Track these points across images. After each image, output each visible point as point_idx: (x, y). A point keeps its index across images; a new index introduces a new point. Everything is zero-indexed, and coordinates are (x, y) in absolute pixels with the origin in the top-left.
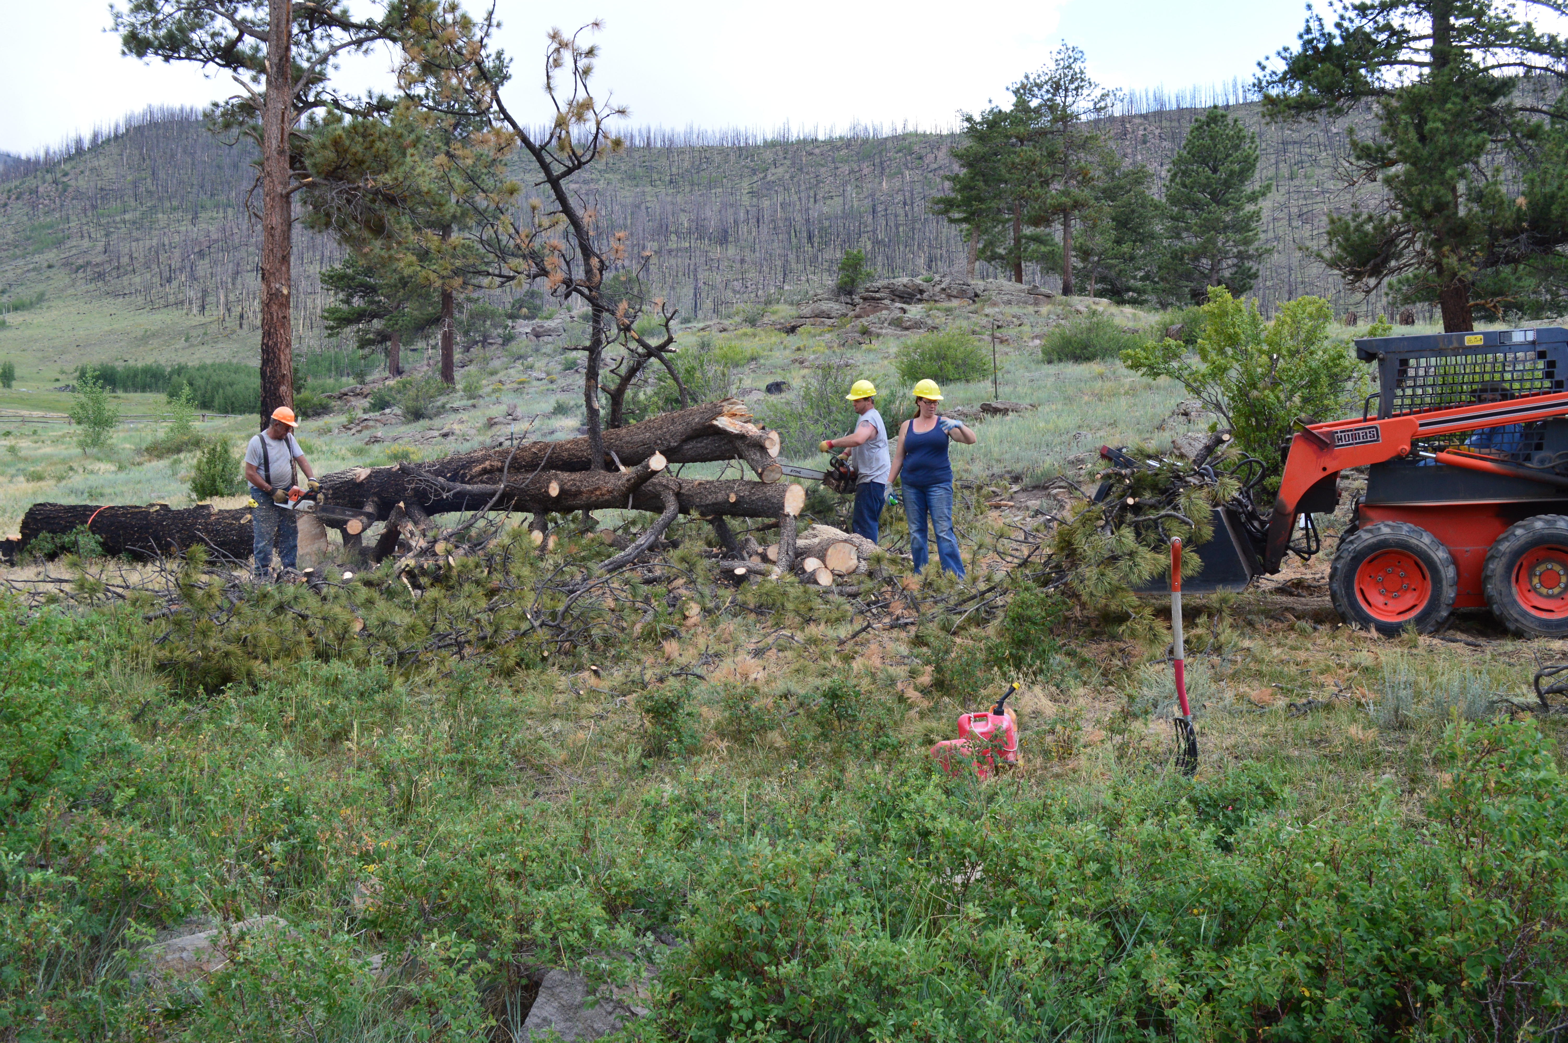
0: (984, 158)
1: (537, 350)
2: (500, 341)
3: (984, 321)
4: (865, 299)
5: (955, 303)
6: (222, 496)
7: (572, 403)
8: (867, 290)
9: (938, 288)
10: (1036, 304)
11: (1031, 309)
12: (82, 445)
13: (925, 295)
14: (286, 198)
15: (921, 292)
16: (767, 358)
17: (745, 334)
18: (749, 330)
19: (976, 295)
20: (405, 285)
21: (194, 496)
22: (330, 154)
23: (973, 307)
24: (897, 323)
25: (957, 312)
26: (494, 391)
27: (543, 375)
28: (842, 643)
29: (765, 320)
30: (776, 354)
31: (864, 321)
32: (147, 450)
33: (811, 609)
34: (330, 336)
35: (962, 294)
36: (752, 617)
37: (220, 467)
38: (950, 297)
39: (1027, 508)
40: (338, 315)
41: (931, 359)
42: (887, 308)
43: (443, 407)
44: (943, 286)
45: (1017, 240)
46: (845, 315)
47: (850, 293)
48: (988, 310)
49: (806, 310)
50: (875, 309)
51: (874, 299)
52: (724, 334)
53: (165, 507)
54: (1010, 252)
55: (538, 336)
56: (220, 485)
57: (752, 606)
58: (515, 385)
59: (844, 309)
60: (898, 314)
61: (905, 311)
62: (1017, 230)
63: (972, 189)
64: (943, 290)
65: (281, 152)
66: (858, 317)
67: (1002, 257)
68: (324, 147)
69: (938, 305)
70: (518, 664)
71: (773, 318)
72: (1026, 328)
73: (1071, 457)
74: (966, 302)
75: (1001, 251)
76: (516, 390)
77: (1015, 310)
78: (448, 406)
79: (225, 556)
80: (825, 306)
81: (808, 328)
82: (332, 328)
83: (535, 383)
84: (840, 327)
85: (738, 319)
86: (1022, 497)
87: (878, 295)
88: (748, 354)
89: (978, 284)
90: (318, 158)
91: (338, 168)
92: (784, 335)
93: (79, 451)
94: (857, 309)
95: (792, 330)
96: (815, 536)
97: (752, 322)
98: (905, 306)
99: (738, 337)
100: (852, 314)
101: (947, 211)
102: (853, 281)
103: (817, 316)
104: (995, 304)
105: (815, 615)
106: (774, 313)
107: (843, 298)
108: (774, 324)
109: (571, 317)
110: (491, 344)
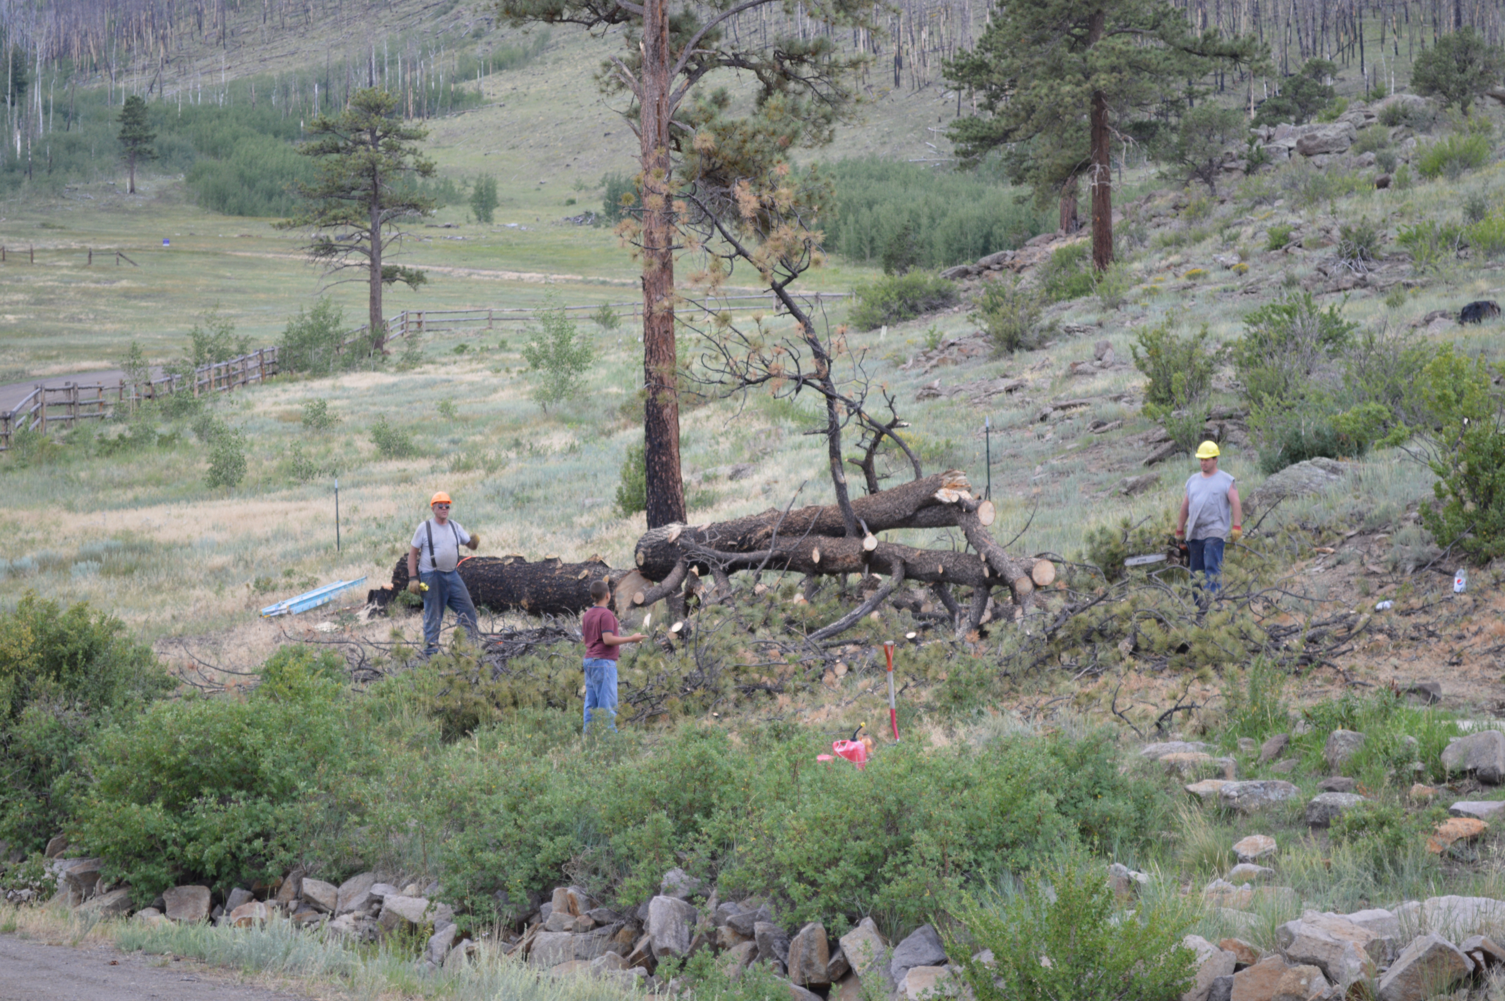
2: (1243, 164)
12: (542, 397)
21: (620, 510)
27: (1235, 260)
34: (964, 166)
40: (973, 130)
43: (1052, 328)
53: (519, 559)
83: (1215, 276)
93: (536, 407)
109: (1368, 117)
110: (1229, 170)
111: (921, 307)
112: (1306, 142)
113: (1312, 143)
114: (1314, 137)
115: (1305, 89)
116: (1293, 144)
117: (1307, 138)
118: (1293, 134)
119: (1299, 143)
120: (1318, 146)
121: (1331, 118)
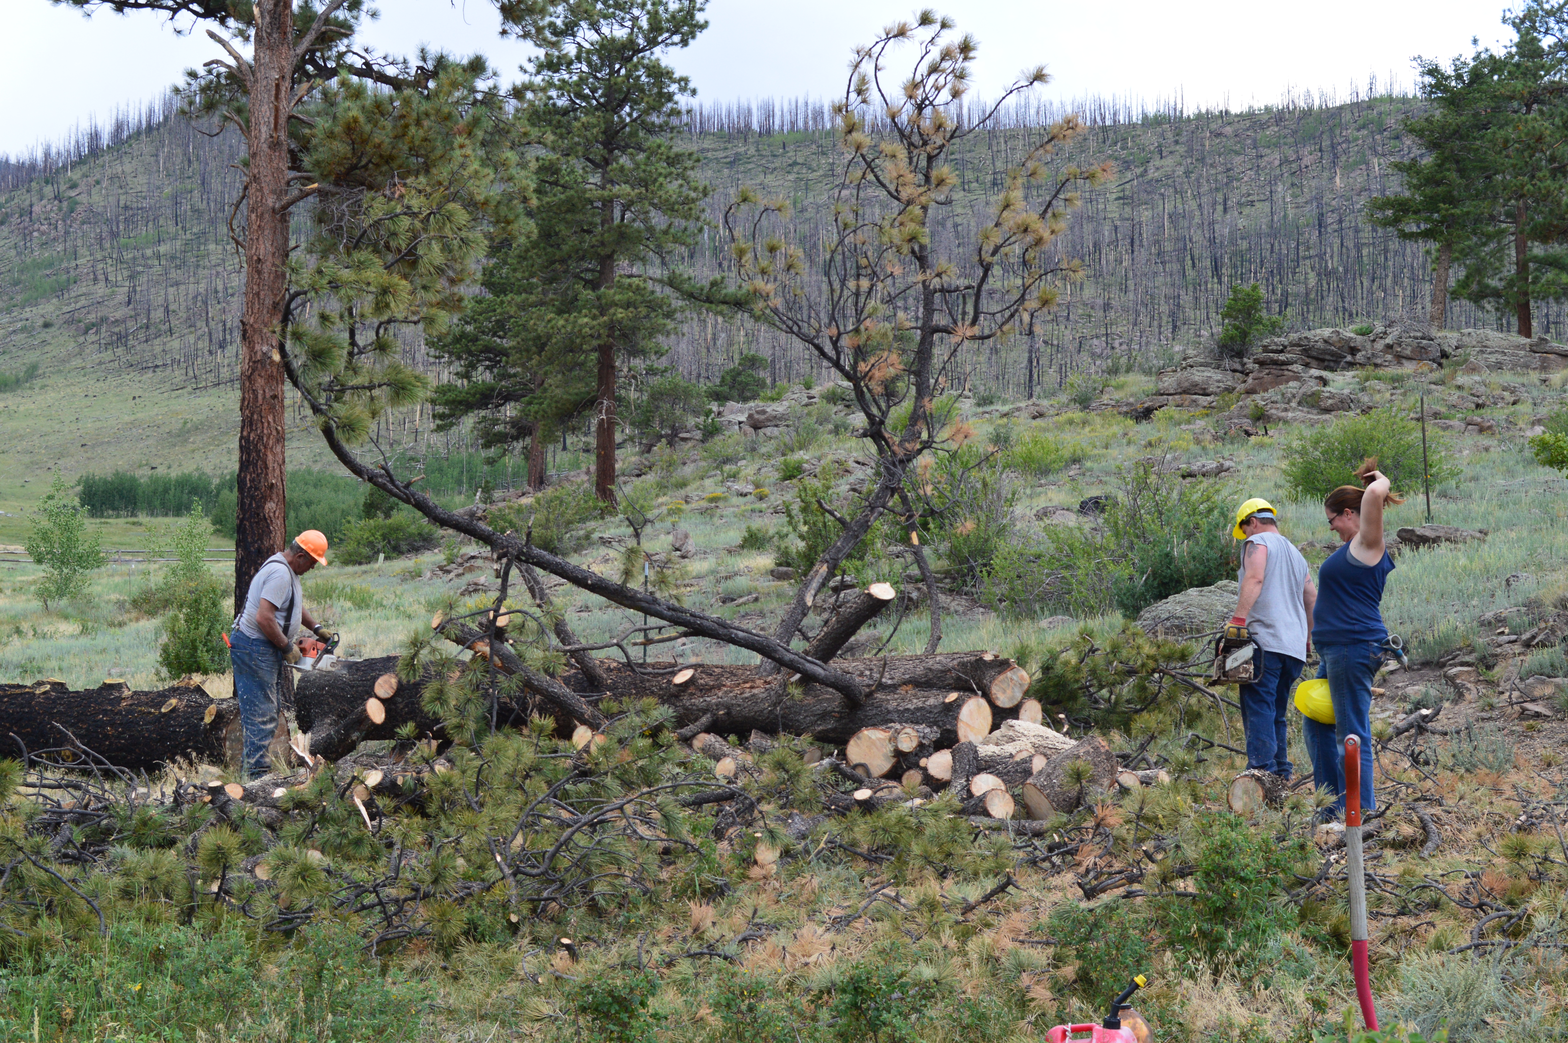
0: (1457, 133)
1: (753, 450)
2: (698, 435)
3: (1454, 397)
4: (1262, 363)
5: (1408, 368)
6: (206, 672)
7: (771, 532)
8: (1266, 349)
9: (1380, 345)
10: (1544, 368)
11: (1534, 377)
12: (44, 595)
13: (1359, 357)
14: (282, 214)
15: (1353, 351)
16: (1096, 458)
17: (1071, 422)
18: (1077, 415)
19: (1444, 355)
20: (541, 348)
21: (164, 672)
22: (341, 148)
23: (1436, 375)
24: (1312, 402)
25: (1411, 382)
26: (671, 512)
27: (750, 488)
28: (969, 908)
29: (1105, 399)
30: (1114, 452)
31: (1258, 399)
32: (135, 603)
33: (949, 855)
34: (439, 428)
35: (1420, 354)
36: (862, 865)
37: (204, 629)
38: (1400, 358)
39: (1404, 698)
40: (451, 396)
41: (1342, 457)
42: (1297, 378)
43: (587, 537)
44: (1389, 340)
45: (1522, 266)
46: (1230, 390)
47: (1240, 355)
48: (1461, 379)
49: (1169, 382)
50: (1279, 379)
51: (1275, 363)
52: (1039, 422)
53: (59, 687)
54: (1511, 284)
55: (756, 427)
56: (204, 656)
57: (864, 848)
58: (704, 504)
59: (1229, 380)
60: (1313, 386)
61: (1324, 382)
62: (1521, 248)
63: (1438, 183)
64: (1389, 347)
65: (275, 145)
66: (1250, 392)
67: (1496, 294)
68: (331, 135)
69: (1381, 372)
70: (466, 933)
71: (1118, 395)
72: (1524, 408)
73: (1489, 615)
74: (1425, 366)
75: (1494, 283)
76: (703, 512)
77: (1507, 378)
78: (596, 536)
79: (98, 762)
80: (1199, 375)
81: (1171, 410)
82: (442, 417)
83: (735, 500)
84: (1221, 409)
85: (1064, 398)
86: (1400, 680)
87: (1282, 357)
88: (1066, 453)
89: (1449, 338)
90: (321, 154)
91: (354, 167)
92: (1130, 422)
93: (36, 604)
94: (1250, 380)
95: (1146, 414)
96: (1012, 740)
97: (1084, 402)
98: (1325, 374)
99: (1059, 427)
100: (1241, 387)
101: (1395, 221)
102: (1244, 334)
103: (1185, 392)
104: (1474, 370)
105: (955, 864)
106: (1119, 387)
107: (1227, 363)
108: (1117, 404)
109: (810, 398)
110: (684, 440)
111: (404, 548)
112: (756, 416)
113: (762, 417)
114: (764, 412)
115: (742, 378)
116: (743, 418)
117: (758, 412)
118: (741, 411)
119: (750, 416)
120: (768, 420)
121: (773, 399)
